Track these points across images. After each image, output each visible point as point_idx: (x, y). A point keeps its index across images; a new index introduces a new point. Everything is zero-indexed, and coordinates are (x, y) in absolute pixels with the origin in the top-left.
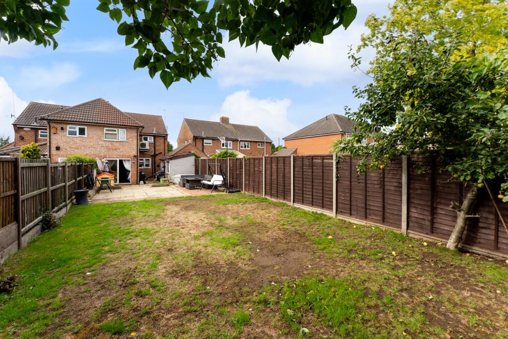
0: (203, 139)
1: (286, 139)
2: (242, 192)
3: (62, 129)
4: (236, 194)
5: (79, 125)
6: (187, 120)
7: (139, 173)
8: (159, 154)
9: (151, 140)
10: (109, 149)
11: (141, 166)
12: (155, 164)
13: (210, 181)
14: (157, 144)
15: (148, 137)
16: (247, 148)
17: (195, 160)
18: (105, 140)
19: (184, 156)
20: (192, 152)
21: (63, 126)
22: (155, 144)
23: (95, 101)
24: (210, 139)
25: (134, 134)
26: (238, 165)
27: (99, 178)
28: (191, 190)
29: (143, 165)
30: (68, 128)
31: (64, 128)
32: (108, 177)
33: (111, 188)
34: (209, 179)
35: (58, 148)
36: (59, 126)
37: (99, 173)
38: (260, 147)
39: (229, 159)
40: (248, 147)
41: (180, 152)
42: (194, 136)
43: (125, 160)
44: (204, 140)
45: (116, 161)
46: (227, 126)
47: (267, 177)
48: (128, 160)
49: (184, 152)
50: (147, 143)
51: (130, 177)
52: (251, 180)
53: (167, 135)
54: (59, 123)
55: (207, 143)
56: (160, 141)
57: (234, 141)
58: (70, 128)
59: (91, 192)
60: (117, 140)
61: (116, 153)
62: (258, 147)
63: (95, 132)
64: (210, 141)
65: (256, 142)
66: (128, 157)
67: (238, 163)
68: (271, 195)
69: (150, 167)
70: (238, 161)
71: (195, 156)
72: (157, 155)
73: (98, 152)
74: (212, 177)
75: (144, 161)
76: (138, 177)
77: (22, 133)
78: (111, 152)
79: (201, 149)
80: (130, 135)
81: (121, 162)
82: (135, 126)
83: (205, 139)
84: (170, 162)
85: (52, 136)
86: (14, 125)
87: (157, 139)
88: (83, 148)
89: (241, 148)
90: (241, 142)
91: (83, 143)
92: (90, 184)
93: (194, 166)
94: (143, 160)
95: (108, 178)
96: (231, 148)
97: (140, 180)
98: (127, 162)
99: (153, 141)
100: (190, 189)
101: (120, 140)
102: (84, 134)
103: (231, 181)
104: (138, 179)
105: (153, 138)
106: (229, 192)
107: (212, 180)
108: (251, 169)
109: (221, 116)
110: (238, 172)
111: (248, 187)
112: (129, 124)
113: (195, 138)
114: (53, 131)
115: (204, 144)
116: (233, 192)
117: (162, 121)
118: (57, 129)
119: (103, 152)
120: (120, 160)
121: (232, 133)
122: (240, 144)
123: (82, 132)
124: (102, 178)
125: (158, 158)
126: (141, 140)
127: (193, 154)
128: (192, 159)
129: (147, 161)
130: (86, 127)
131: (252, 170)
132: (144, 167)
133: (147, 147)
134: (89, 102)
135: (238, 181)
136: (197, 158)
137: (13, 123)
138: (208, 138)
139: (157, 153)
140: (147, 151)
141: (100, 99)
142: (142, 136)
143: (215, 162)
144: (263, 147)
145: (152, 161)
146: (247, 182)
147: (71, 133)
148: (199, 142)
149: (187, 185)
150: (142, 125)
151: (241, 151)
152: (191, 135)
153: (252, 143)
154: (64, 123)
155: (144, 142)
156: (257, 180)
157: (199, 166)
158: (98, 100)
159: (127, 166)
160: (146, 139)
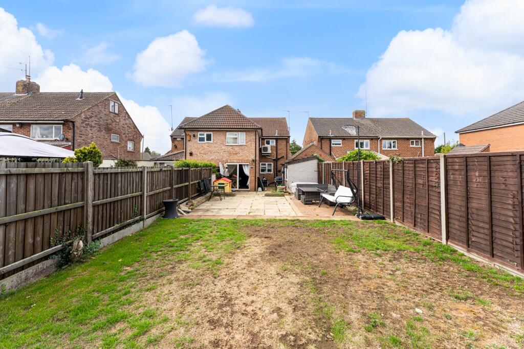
0: (330, 139)
1: (462, 132)
2: (388, 221)
3: (194, 136)
4: (376, 223)
5: (207, 131)
6: (312, 119)
7: (257, 179)
8: (281, 158)
9: (273, 143)
10: (230, 154)
11: (262, 171)
12: (277, 169)
13: (333, 194)
14: (279, 148)
15: (271, 141)
16: (392, 149)
17: (318, 164)
18: (227, 144)
19: (304, 160)
20: (315, 155)
21: (195, 133)
22: (277, 147)
23: (222, 108)
24: (339, 139)
25: (252, 136)
26: (378, 173)
27: (217, 183)
28: (307, 206)
29: (266, 170)
30: (199, 135)
31: (196, 135)
32: (224, 182)
34: (334, 192)
35: (191, 154)
36: (192, 134)
37: (218, 178)
38: (414, 146)
39: (364, 163)
40: (394, 147)
41: (301, 155)
42: (319, 137)
43: (244, 165)
44: (332, 140)
45: (237, 165)
46: (363, 122)
47: (451, 201)
48: (248, 165)
49: (306, 155)
50: (269, 147)
51: (248, 183)
52: (407, 200)
53: (289, 137)
54: (192, 131)
55: (336, 144)
56: (282, 144)
57: (372, 139)
58: (200, 135)
60: (237, 144)
61: (236, 157)
62: (411, 146)
63: (219, 138)
64: (340, 141)
65: (408, 139)
66: (247, 161)
67: (379, 169)
68: (469, 245)
69: (272, 173)
70: (378, 166)
71: (318, 159)
72: (279, 159)
73: (221, 157)
74: (337, 189)
75: (267, 166)
76: (257, 183)
77: (176, 143)
78: (232, 157)
79: (328, 151)
80: (249, 138)
81: (241, 166)
82: (253, 129)
83: (334, 139)
84: (289, 166)
85: (187, 143)
86: (171, 136)
87: (280, 142)
88: (209, 153)
89: (383, 149)
90: (383, 141)
91: (210, 149)
93: (317, 173)
94: (265, 164)
95: (223, 184)
96: (369, 148)
97: (259, 186)
98: (246, 167)
99: (275, 144)
100: (306, 204)
101: (240, 144)
102: (211, 140)
103: (367, 197)
104: (257, 185)
105: (275, 141)
106: (363, 218)
107: (337, 194)
108: (406, 180)
109: (354, 110)
110: (379, 185)
111: (400, 213)
112: (247, 127)
113: (321, 139)
114: (188, 138)
115: (332, 146)
116: (371, 219)
118: (190, 136)
119: (225, 157)
120: (239, 165)
121: (370, 130)
122: (381, 144)
123: (209, 138)
124: (219, 184)
125: (280, 162)
126: (263, 144)
127: (316, 158)
128: (314, 163)
129: (269, 165)
130: (212, 133)
131: (409, 183)
132: (266, 172)
133: (269, 151)
134: (217, 110)
135: (381, 200)
136: (320, 161)
137: (170, 134)
138: (336, 138)
139: (279, 157)
140: (269, 155)
141: (227, 106)
142: (263, 139)
143: (341, 168)
144: (419, 146)
145: (274, 166)
146: (398, 204)
147: (202, 139)
148: (325, 144)
149: (303, 197)
150: (260, 126)
151: (383, 152)
152: (316, 136)
153: (401, 141)
154: (195, 131)
156: (424, 203)
157: (322, 171)
158: (225, 107)
159: (247, 171)
160: (268, 143)
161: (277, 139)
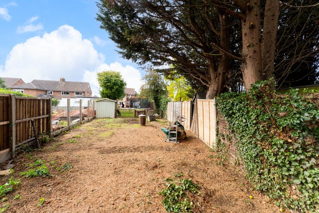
160: (129, 96)
161: (132, 95)
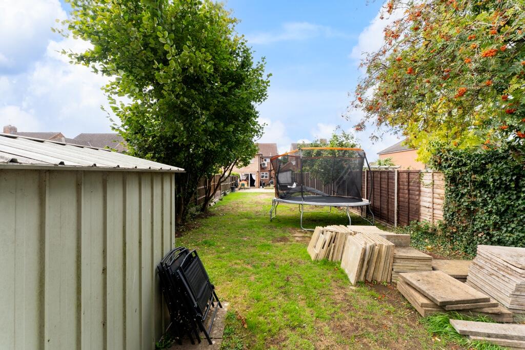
6: (293, 145)
10: (245, 168)
11: (262, 177)
15: (267, 159)
17: (292, 174)
19: (285, 171)
22: (270, 162)
27: (241, 183)
32: (245, 183)
33: (245, 188)
37: (240, 181)
41: (284, 168)
43: (253, 174)
45: (249, 174)
48: (255, 174)
50: (266, 163)
51: (255, 184)
56: (274, 161)
59: (237, 189)
61: (248, 170)
66: (254, 172)
69: (268, 178)
71: (291, 171)
72: (272, 170)
73: (240, 170)
78: (246, 170)
80: (255, 160)
81: (251, 175)
82: (258, 154)
92: (236, 186)
93: (291, 178)
94: (263, 173)
105: (270, 159)
117: (276, 148)
119: (243, 169)
128: (290, 173)
129: (266, 174)
132: (264, 178)
133: (266, 166)
136: (293, 172)
140: (266, 168)
142: (262, 158)
145: (269, 174)
155: (264, 162)
159: (254, 177)
